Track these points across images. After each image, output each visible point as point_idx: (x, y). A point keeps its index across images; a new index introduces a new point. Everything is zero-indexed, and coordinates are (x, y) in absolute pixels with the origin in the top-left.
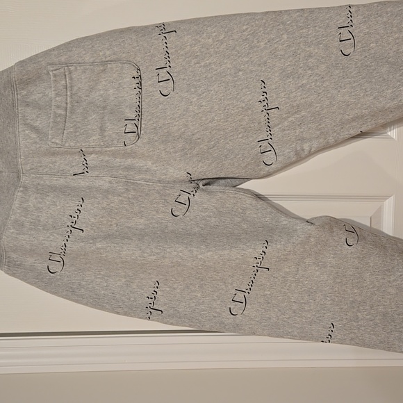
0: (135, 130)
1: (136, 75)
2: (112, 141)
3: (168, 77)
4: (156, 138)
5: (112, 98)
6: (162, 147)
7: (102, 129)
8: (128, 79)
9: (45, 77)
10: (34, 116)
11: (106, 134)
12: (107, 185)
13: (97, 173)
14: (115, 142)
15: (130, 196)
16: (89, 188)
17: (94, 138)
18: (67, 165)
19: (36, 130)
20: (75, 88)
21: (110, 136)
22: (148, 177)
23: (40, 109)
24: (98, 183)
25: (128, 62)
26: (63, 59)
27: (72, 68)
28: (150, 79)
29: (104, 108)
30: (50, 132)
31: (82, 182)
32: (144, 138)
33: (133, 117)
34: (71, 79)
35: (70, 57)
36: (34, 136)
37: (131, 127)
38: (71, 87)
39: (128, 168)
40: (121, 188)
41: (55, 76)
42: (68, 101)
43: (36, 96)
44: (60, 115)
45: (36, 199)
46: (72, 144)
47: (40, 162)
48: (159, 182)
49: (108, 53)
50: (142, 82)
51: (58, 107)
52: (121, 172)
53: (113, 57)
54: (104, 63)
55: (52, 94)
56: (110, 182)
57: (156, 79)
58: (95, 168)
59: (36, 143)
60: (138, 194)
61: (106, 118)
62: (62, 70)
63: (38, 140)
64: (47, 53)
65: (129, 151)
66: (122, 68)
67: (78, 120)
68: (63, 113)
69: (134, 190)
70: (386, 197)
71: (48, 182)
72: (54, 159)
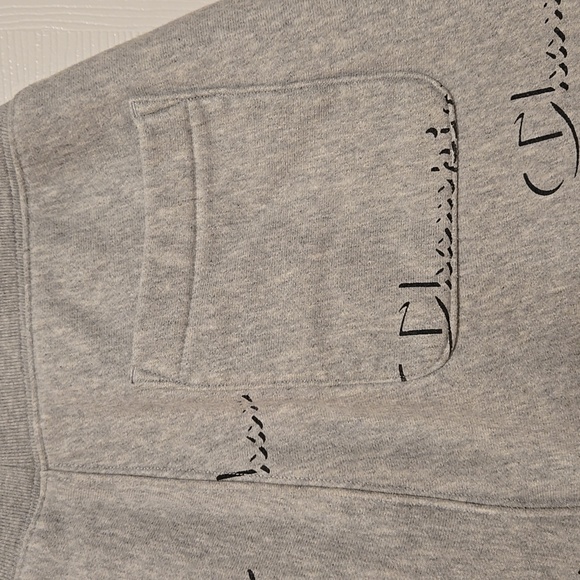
0: (439, 321)
1: (439, 120)
2: (357, 363)
3: (556, 122)
4: (515, 351)
5: (350, 205)
6: (536, 383)
7: (320, 321)
8: (411, 136)
9: (120, 138)
10: (82, 275)
11: (332, 337)
12: (338, 519)
13: (298, 474)
14: (367, 367)
15: (422, 564)
16: (275, 528)
17: (292, 354)
18: (196, 439)
19: (88, 323)
20: (223, 174)
21: (348, 346)
22: (480, 486)
23: (103, 249)
24: (304, 508)
25: (415, 76)
26: (180, 72)
27: (213, 105)
28: (488, 135)
29: (324, 242)
30: (137, 337)
31: (246, 502)
32: (473, 352)
33: (428, 273)
34: (209, 142)
35: (206, 64)
36: (81, 345)
37: (423, 313)
38: (210, 170)
40: (385, 532)
41: (153, 133)
42: (200, 219)
43: (91, 204)
44: (171, 272)
45: (88, 566)
46: (214, 377)
47: (105, 431)
48: (522, 503)
49: (342, 43)
50: (462, 147)
51: (165, 242)
52: (382, 469)
53: (359, 59)
54: (324, 83)
55: (145, 197)
56: (347, 509)
57: (510, 133)
58: (291, 452)
59: (88, 372)
60: (453, 554)
61: (333, 278)
62: (178, 112)
63: (94, 361)
64: (122, 55)
65: (415, 398)
66: (391, 99)
67: (233, 288)
68: (182, 262)
69: (436, 537)
71: (129, 500)
72: (150, 420)
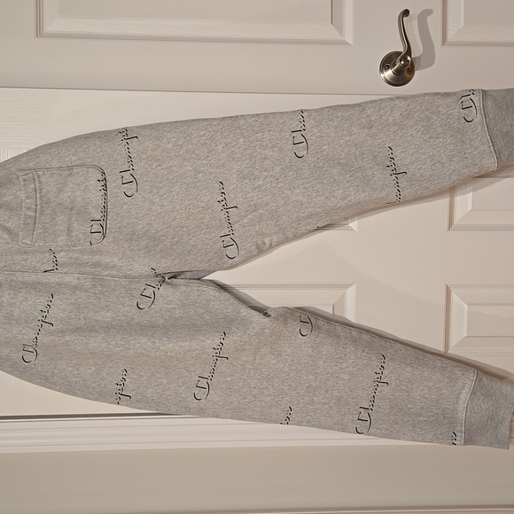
0: (101, 230)
1: (101, 178)
2: (79, 240)
3: (132, 179)
4: (121, 237)
5: (79, 199)
6: (126, 245)
7: (69, 230)
8: (94, 182)
9: (16, 181)
10: (6, 217)
11: (73, 234)
12: (76, 281)
13: (65, 270)
14: (82, 241)
15: (97, 292)
16: (59, 284)
17: (62, 238)
18: (38, 262)
19: (8, 231)
20: (45, 190)
21: (77, 236)
22: (114, 273)
23: (11, 210)
24: (67, 279)
25: (93, 166)
26: (31, 165)
27: (41, 173)
28: (115, 182)
29: (71, 209)
30: (21, 234)
31: (52, 278)
32: (110, 237)
33: (99, 218)
34: (40, 183)
35: (38, 163)
36: (6, 236)
37: (96, 227)
38: (41, 189)
39: (96, 265)
40: (88, 284)
41: (24, 180)
42: (38, 203)
43: (7, 198)
44: (30, 217)
45: (9, 295)
46: (42, 244)
47: (13, 260)
48: (125, 277)
49: (74, 158)
50: (108, 184)
51: (28, 209)
52: (88, 269)
53: (78, 163)
54: (70, 168)
55: (23, 196)
56: (78, 279)
57: (120, 181)
58: (64, 265)
59: (8, 243)
60: (105, 289)
61: (73, 219)
62: (31, 175)
63: (9, 240)
64: (16, 159)
65: (95, 249)
66: (87, 172)
67: (46, 221)
68: (33, 214)
69: (101, 285)
70: (348, 286)
71: (20, 278)
72: (26, 257)
